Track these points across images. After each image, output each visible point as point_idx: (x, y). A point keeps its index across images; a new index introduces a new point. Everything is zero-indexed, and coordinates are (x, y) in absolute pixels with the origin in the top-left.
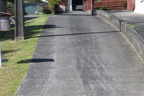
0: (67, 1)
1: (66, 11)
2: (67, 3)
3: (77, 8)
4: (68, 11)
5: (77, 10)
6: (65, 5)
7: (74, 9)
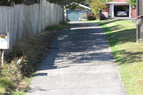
0: (109, 8)
1: (109, 17)
2: (109, 10)
3: (119, 14)
4: (110, 17)
5: (118, 16)
6: (107, 11)
7: (116, 15)
